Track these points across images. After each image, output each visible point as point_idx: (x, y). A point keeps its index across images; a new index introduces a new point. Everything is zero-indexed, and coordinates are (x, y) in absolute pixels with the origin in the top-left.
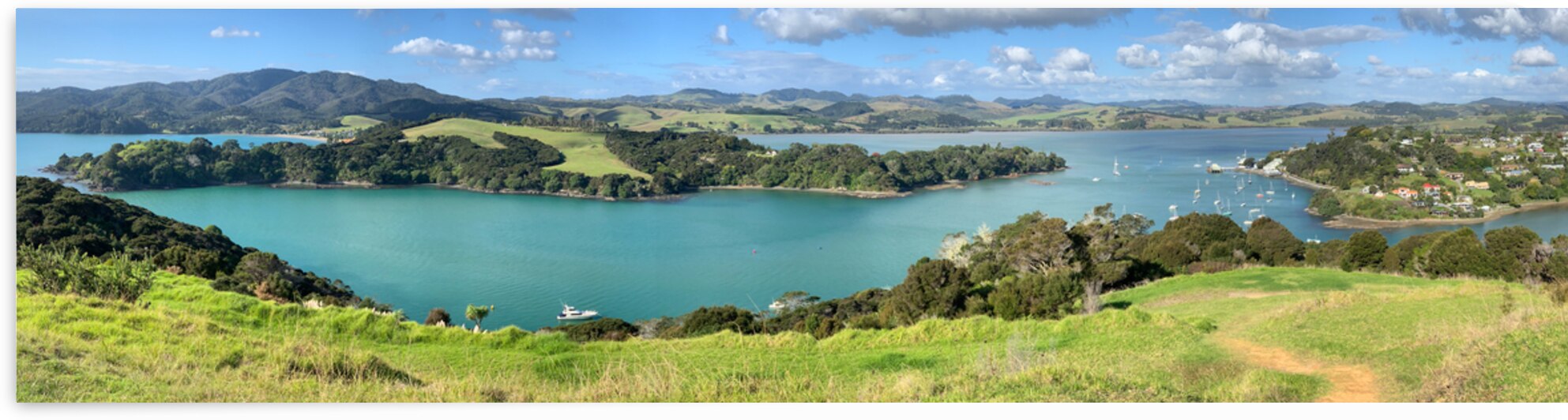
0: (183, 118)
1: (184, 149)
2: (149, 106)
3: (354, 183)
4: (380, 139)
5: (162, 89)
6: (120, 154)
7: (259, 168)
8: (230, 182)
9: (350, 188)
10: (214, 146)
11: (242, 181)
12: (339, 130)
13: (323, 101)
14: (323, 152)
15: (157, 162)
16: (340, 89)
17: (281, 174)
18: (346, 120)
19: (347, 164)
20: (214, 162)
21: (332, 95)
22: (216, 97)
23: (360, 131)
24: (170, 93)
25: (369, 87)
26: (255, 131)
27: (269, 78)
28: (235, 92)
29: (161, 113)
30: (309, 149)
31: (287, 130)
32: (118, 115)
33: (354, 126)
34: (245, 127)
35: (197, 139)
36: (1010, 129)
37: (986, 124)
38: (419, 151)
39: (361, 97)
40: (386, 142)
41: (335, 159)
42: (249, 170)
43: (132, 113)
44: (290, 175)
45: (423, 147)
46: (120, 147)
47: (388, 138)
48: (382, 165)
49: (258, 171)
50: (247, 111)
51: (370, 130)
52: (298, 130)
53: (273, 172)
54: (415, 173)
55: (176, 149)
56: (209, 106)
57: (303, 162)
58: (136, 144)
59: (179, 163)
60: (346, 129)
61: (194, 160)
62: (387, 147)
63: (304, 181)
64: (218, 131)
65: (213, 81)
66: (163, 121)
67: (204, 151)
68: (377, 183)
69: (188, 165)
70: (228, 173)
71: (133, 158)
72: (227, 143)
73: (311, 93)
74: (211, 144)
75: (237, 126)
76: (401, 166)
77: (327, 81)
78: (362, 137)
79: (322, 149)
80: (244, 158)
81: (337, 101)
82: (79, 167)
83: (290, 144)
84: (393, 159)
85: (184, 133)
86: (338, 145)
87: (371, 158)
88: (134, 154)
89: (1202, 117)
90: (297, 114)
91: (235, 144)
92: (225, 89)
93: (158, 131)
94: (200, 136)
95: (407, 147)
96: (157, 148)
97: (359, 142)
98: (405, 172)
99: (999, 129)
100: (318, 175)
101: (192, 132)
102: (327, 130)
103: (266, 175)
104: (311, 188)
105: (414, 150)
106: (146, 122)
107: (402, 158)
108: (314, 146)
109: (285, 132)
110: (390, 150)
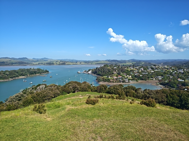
36: (36, 65)
37: (30, 64)
89: (76, 63)
99: (34, 65)
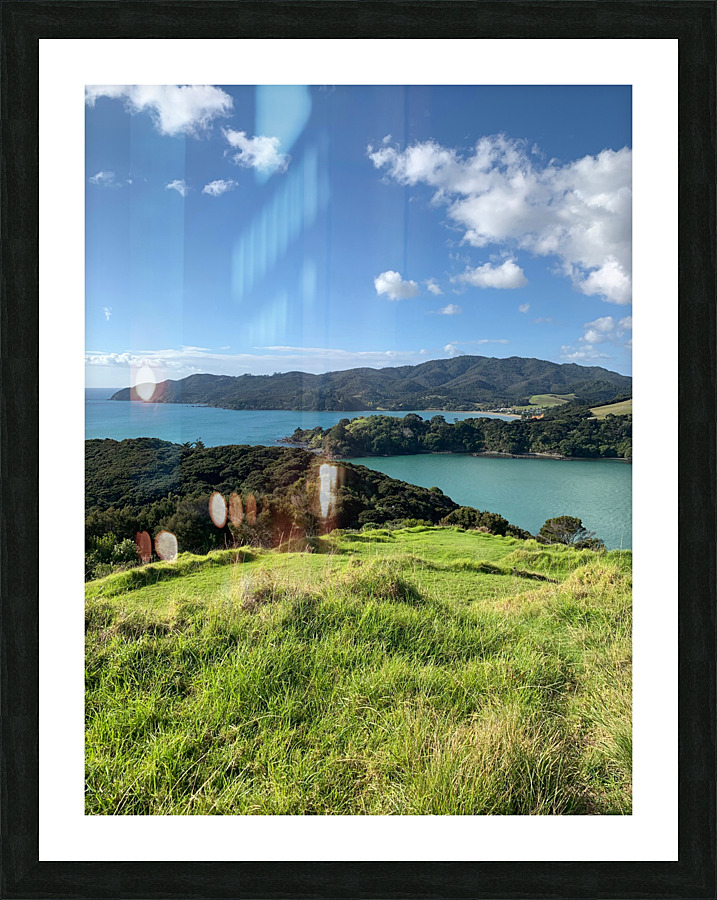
0: (393, 398)
1: (399, 423)
2: (365, 388)
3: (545, 454)
4: (570, 417)
5: (374, 373)
6: (347, 427)
7: (462, 439)
8: (438, 451)
9: (542, 458)
10: (424, 421)
11: (448, 450)
12: (528, 407)
13: (512, 383)
14: (518, 427)
15: (378, 434)
16: (528, 372)
17: (481, 445)
18: (534, 399)
19: (539, 438)
20: (424, 434)
21: (521, 377)
22: (421, 380)
23: (548, 409)
24: (382, 377)
25: (554, 370)
26: (454, 409)
27: (465, 363)
28: (436, 376)
29: (375, 393)
30: (506, 423)
31: (481, 408)
32: (340, 395)
33: (542, 404)
34: (445, 405)
35: (409, 415)
38: (606, 428)
39: (546, 379)
40: (576, 420)
41: (529, 433)
42: (454, 441)
43: (352, 393)
44: (488, 446)
45: (612, 425)
46: (347, 422)
47: (577, 415)
48: (572, 440)
49: (461, 443)
50: (447, 392)
51: (557, 409)
52: (491, 408)
53: (474, 443)
54: (603, 448)
55: (393, 423)
56: (414, 388)
57: (500, 435)
58: (360, 420)
59: (396, 435)
60: (534, 407)
61: (407, 432)
62: (577, 424)
63: (500, 451)
64: (423, 408)
65: (418, 366)
66: (377, 400)
67: (416, 424)
68: (567, 455)
69: (402, 436)
70: (436, 444)
71: (358, 430)
72: (435, 418)
73: (501, 377)
74: (421, 419)
75: (439, 404)
76: (591, 442)
77: (516, 365)
78: (551, 415)
79: (516, 423)
80: (449, 431)
81: (524, 383)
82: (311, 438)
83: (489, 420)
84: (582, 434)
85: (394, 410)
86: (532, 421)
87: (561, 433)
88: (358, 427)
90: (489, 394)
91: (441, 419)
92: (427, 374)
93: (373, 408)
94: (412, 412)
95: (596, 424)
96: (378, 421)
97: (548, 419)
98: (594, 447)
100: (513, 446)
101: (401, 409)
102: (517, 408)
103: (468, 445)
104: (508, 457)
105: (602, 427)
106: (363, 401)
107: (591, 434)
108: (510, 421)
109: (479, 410)
110: (579, 427)
